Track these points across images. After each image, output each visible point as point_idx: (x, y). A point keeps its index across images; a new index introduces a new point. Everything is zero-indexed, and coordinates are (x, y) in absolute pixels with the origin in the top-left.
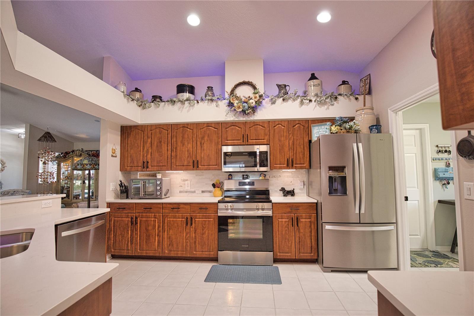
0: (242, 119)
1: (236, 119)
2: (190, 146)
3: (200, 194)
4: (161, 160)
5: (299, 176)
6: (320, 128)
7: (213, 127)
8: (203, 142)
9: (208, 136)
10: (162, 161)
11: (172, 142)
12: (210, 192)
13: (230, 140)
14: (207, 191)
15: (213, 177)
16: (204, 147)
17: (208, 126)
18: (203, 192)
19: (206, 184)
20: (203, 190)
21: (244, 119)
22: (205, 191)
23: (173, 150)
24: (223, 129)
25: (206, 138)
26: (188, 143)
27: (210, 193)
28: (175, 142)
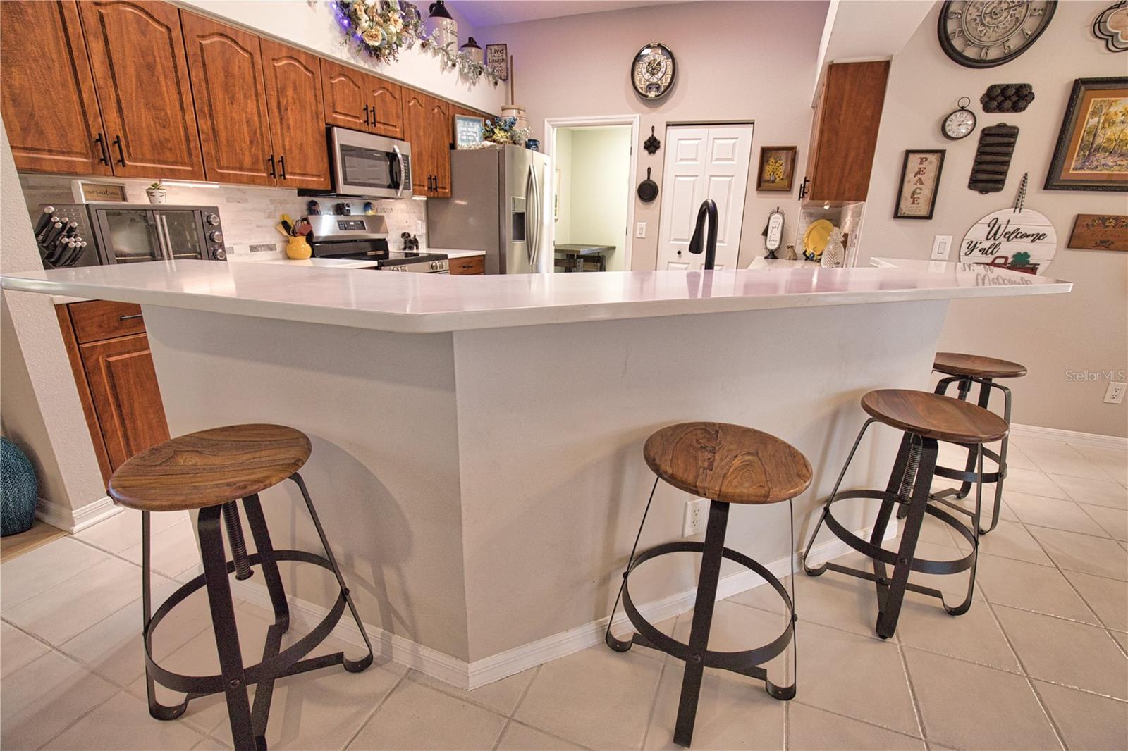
0: (362, 63)
1: (353, 61)
2: (251, 106)
3: (248, 254)
4: (167, 140)
5: (416, 212)
6: (466, 123)
7: (301, 64)
8: (283, 102)
9: (295, 88)
10: (170, 145)
11: (193, 79)
12: (271, 250)
13: (340, 113)
14: (263, 246)
15: (272, 207)
16: (288, 118)
17: (289, 55)
18: (253, 249)
19: (257, 226)
20: (255, 242)
21: (367, 67)
22: (260, 246)
23: (202, 111)
24: (326, 79)
25: (290, 92)
26: (245, 96)
27: (270, 252)
28: (203, 84)
